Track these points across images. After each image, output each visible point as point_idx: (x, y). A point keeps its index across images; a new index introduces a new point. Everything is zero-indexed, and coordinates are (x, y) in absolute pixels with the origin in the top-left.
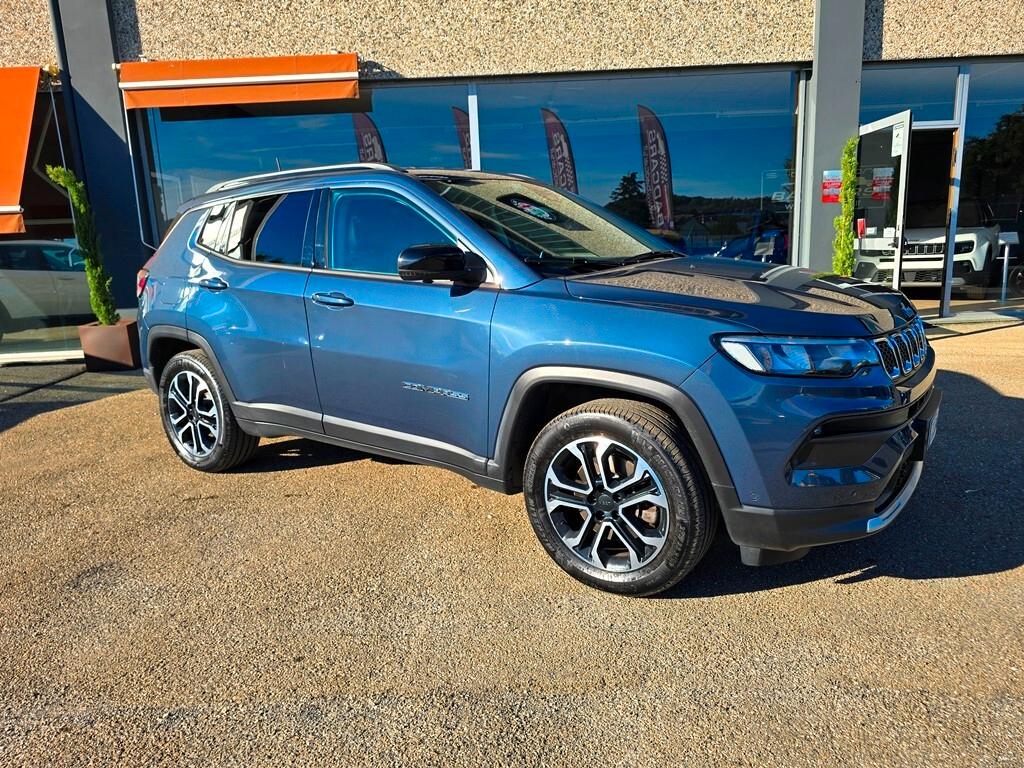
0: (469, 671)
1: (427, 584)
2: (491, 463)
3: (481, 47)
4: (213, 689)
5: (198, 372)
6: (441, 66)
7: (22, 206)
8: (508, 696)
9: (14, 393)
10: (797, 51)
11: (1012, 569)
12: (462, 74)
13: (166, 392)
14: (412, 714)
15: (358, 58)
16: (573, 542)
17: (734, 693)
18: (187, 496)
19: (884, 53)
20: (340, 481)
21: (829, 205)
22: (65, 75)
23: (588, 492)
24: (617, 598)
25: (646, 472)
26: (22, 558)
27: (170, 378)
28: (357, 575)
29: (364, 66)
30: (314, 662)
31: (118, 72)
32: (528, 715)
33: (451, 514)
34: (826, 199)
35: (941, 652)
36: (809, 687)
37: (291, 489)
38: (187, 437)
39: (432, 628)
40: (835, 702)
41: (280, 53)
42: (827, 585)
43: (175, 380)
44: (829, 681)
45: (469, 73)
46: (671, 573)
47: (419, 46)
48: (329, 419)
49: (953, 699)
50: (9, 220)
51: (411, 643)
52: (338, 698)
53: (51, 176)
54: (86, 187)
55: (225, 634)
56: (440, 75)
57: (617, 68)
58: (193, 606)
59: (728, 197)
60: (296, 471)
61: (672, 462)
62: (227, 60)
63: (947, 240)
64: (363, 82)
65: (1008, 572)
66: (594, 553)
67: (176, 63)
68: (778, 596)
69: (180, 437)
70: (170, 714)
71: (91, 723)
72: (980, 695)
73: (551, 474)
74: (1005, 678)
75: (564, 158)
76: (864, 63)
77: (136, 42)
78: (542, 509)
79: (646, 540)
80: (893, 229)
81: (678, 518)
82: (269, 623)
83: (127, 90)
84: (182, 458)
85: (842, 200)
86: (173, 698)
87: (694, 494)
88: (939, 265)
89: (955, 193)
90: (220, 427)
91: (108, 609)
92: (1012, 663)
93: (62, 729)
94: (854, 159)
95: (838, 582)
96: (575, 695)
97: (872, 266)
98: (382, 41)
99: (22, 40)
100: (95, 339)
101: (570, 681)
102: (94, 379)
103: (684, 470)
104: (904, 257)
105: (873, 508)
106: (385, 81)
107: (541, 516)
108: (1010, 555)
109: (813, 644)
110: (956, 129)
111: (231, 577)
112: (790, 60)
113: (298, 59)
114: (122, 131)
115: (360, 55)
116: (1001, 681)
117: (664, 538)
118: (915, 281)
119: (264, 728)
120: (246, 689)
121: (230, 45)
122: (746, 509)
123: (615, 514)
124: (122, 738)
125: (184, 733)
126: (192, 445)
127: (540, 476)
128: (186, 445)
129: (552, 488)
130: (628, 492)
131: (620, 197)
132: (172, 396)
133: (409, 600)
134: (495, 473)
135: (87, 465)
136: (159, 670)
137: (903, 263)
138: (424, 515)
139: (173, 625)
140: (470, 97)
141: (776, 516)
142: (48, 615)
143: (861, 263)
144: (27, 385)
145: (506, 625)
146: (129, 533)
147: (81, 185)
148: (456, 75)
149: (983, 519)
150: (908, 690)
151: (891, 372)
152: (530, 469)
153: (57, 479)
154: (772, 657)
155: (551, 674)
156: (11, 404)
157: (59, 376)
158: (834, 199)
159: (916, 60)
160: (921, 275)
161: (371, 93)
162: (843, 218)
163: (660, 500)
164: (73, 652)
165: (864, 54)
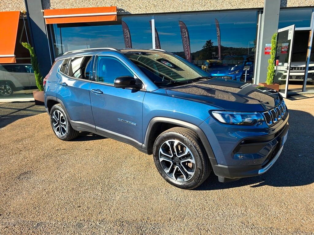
0: (130, 214)
1: (123, 182)
2: (143, 145)
3: (156, 4)
4: (52, 216)
5: (60, 111)
6: (143, 10)
7: (15, 55)
8: (140, 223)
9: (13, 112)
10: (258, 4)
11: (309, 184)
12: (149, 12)
13: (52, 116)
14: (109, 228)
15: (117, 8)
16: (167, 171)
17: (210, 225)
18: (57, 149)
19: (287, 5)
20: (103, 145)
21: (267, 55)
22: (27, 13)
23: (172, 157)
24: (180, 189)
25: (189, 152)
26: (5, 168)
27: (53, 112)
28: (102, 178)
29: (118, 10)
30: (83, 208)
31: (43, 12)
32: (145, 230)
33: (134, 158)
34: (266, 53)
35: (280, 214)
36: (235, 224)
37: (88, 147)
38: (58, 130)
39: (121, 198)
40: (242, 230)
41: (93, 6)
42: (247, 187)
43: (54, 112)
44: (242, 223)
45: (152, 12)
46: (196, 184)
47: (136, 4)
48: (97, 128)
49: (281, 231)
50: (11, 59)
51: (114, 203)
52: (89, 220)
53: (23, 45)
54: (34, 48)
55: (59, 197)
56: (143, 13)
57: (199, 10)
58: (51, 187)
59: (240, 47)
60: (90, 141)
61: (197, 150)
62: (76, 9)
63: (306, 66)
64: (118, 15)
65: (307, 185)
66: (173, 175)
67: (61, 10)
68: (231, 191)
69: (56, 130)
70: (38, 224)
71: (14, 225)
72: (290, 230)
73: (161, 150)
74: (299, 224)
75: (186, 37)
76: (280, 8)
77: (49, 3)
78: (158, 161)
79: (189, 173)
80: (287, 64)
81: (198, 167)
82: (72, 194)
83: (46, 18)
84: (57, 136)
85: (271, 54)
86: (40, 218)
87: (203, 160)
88: (303, 74)
89: (309, 51)
90: (67, 128)
91: (27, 186)
92: (303, 219)
93: (6, 227)
94: (276, 40)
95: (251, 187)
96: (161, 223)
97: (282, 74)
98: (124, 2)
99: (15, 3)
100: (37, 95)
101: (160, 218)
102: (37, 108)
103: (200, 152)
104: (291, 71)
105: (261, 166)
106: (126, 15)
107: (158, 162)
108: (309, 179)
109: (239, 209)
110: (311, 30)
111: (64, 177)
112: (256, 7)
113: (98, 8)
114: (45, 31)
115: (117, 7)
116: (298, 225)
117: (194, 173)
118: (296, 79)
119: (64, 230)
120: (62, 216)
121: (77, 4)
122: (219, 165)
123: (180, 164)
124: (23, 231)
125: (41, 231)
126: (59, 132)
127: (158, 151)
128: (58, 132)
129: (161, 154)
130: (184, 157)
131: (206, 47)
132: (53, 117)
133: (116, 187)
134: (144, 148)
135: (29, 137)
136: (37, 208)
137: (290, 73)
138: (126, 158)
139: (44, 193)
140: (152, 20)
141: (229, 168)
142: (9, 188)
143: (278, 73)
144: (18, 109)
145: (144, 198)
146: (38, 161)
147: (32, 48)
148: (148, 13)
149: (303, 165)
150: (267, 227)
151: (269, 122)
152: (155, 149)
153: (20, 141)
154: (225, 213)
155: (155, 216)
156: (12, 116)
157: (27, 106)
158: (268, 53)
159: (298, 7)
160: (298, 77)
161: (121, 18)
162: (271, 59)
163: (193, 161)
164: (14, 201)
165: (281, 5)
